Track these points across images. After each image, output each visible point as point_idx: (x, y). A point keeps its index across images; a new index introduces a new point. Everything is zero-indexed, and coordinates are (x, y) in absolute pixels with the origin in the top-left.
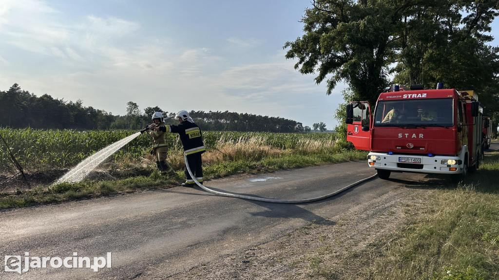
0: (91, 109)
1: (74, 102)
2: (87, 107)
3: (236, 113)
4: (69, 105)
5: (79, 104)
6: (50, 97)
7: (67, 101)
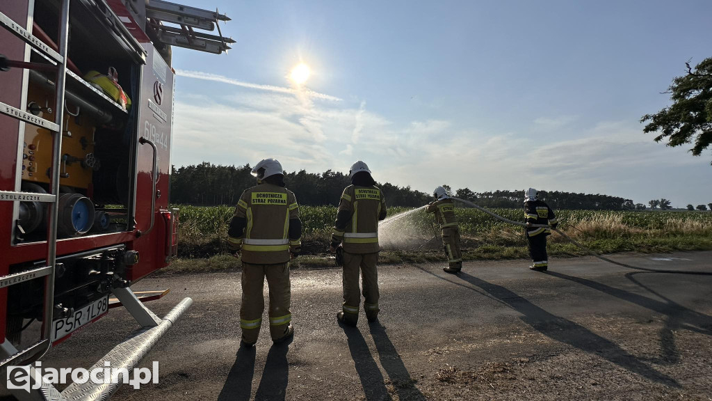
0: (417, 191)
1: (406, 187)
2: (414, 190)
3: (544, 192)
4: (402, 189)
5: (408, 189)
6: (390, 185)
7: (400, 187)
